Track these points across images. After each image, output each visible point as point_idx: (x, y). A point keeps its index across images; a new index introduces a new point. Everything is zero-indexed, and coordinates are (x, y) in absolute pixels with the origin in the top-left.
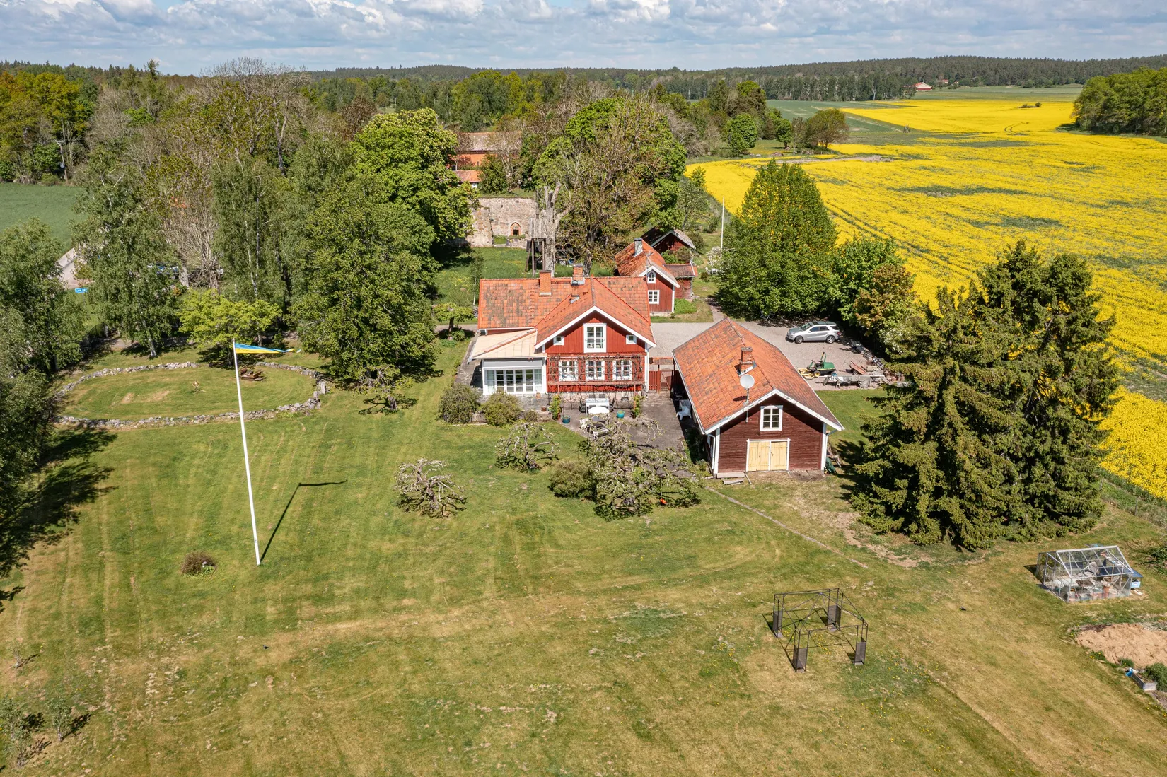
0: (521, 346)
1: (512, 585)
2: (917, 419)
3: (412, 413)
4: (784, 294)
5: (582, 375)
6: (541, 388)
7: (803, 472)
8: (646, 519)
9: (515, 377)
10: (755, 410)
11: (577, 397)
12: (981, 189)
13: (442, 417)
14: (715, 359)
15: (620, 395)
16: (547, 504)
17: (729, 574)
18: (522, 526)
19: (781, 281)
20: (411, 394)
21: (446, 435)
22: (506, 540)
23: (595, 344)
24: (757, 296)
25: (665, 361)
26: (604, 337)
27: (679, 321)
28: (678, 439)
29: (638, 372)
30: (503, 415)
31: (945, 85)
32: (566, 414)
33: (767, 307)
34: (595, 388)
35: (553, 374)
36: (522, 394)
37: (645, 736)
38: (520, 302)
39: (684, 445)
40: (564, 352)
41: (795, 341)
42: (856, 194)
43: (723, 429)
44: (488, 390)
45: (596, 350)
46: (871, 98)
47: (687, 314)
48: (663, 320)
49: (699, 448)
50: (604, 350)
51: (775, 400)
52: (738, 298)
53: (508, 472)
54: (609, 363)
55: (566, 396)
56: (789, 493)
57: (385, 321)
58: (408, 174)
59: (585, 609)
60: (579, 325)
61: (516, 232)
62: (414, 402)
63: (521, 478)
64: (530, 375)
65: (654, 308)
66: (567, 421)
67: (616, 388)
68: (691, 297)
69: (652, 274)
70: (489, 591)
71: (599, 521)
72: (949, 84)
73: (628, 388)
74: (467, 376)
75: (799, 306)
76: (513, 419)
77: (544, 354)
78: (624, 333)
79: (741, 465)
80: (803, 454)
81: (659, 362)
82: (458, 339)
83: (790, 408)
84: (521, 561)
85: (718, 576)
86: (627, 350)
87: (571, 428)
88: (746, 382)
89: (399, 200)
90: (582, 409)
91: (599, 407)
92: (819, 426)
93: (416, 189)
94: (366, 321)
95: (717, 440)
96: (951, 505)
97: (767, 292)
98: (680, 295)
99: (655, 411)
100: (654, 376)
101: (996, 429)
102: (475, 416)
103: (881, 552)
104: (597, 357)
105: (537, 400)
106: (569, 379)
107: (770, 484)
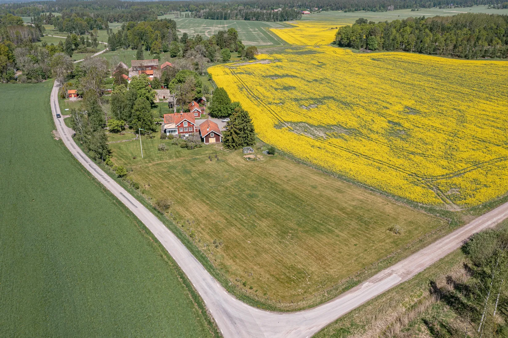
0: (173, 126)
1: (177, 157)
2: (229, 133)
3: (155, 138)
4: (221, 113)
5: (184, 130)
6: (177, 133)
7: (218, 142)
8: (195, 150)
9: (172, 131)
10: (210, 134)
11: (183, 134)
12: (287, 76)
13: (161, 139)
14: (205, 126)
15: (190, 133)
16: (181, 149)
17: (205, 154)
18: (177, 151)
19: (220, 111)
20: (154, 135)
21: (162, 141)
22: (175, 153)
23: (186, 125)
24: (216, 113)
25: (198, 127)
26: (187, 124)
27: (202, 119)
28: (200, 139)
29: (193, 129)
30: (171, 138)
31: (316, 11)
32: (181, 137)
33: (219, 116)
34: (186, 132)
35: (179, 130)
36: (174, 134)
37: (193, 166)
38: (172, 118)
39: (201, 140)
40: (180, 127)
41: (223, 122)
42: (252, 79)
43: (205, 137)
44: (168, 134)
45: (186, 126)
46: (285, 20)
47: (203, 117)
48: (199, 119)
49: (202, 140)
50: (187, 126)
51: (212, 132)
52: (213, 114)
53: (174, 145)
54: (188, 128)
55: (181, 134)
56: (215, 145)
57: (149, 123)
58: (143, 91)
59: (187, 159)
60: (183, 122)
61: (164, 97)
62: (155, 137)
63: (176, 146)
64: (175, 131)
65: (197, 116)
66: (182, 138)
67: (190, 132)
68: (204, 114)
69: (196, 110)
70: (174, 158)
71: (188, 150)
72: (318, 10)
73: (192, 132)
74: (163, 132)
75: (224, 115)
76: (173, 138)
77: (177, 127)
78: (190, 123)
79: (209, 142)
80: (217, 140)
81: (197, 127)
82: (159, 125)
83: (214, 133)
84: (178, 155)
85: (203, 154)
86: (191, 126)
87: (183, 139)
88: (208, 130)
89: (142, 96)
90: (184, 136)
91: (187, 135)
92: (219, 136)
93: (145, 94)
94: (145, 123)
95: (205, 139)
96: (234, 144)
97: (218, 113)
98: (202, 113)
99: (196, 136)
100: (196, 130)
101: (239, 134)
102: (167, 138)
103: (225, 151)
104: (186, 127)
105: (176, 135)
106: (182, 131)
107: (213, 144)
